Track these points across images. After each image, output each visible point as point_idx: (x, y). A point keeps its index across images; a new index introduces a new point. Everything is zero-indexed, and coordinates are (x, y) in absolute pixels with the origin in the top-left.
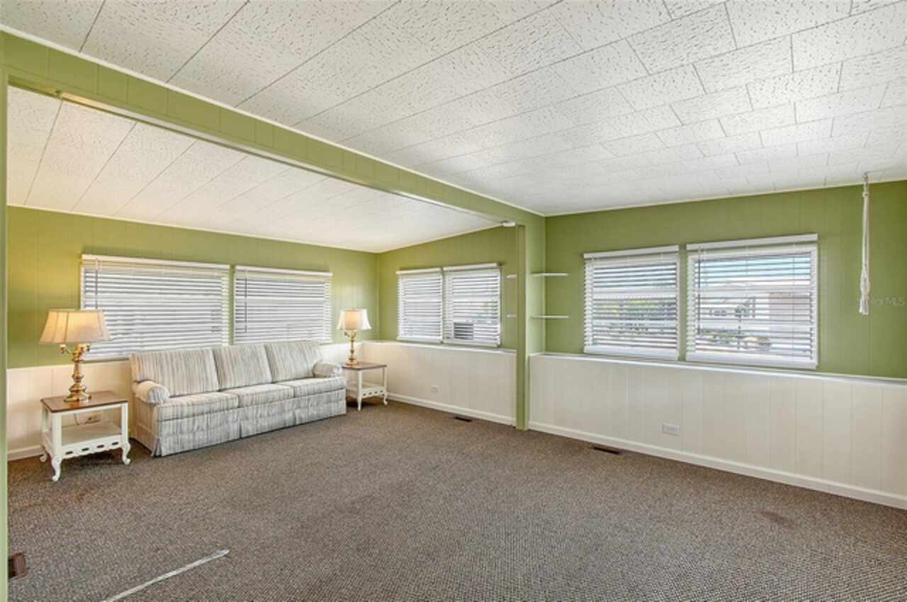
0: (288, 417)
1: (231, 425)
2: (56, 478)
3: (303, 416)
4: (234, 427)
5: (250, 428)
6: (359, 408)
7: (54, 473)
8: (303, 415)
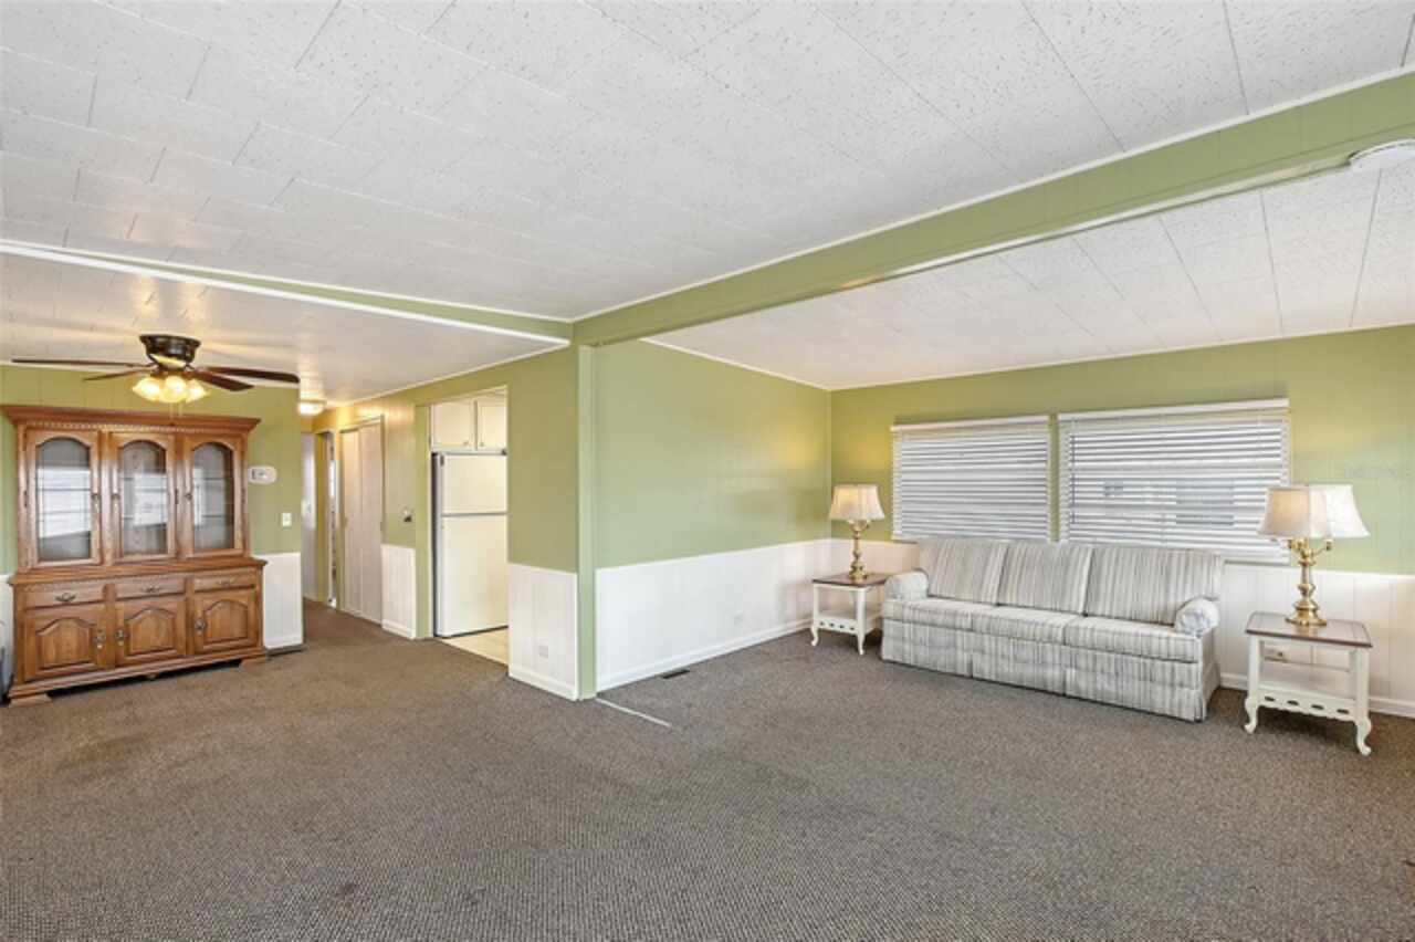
0: (1052, 675)
1: (960, 653)
2: (814, 643)
3: (1083, 685)
4: (963, 657)
5: (985, 668)
6: (1251, 726)
7: (812, 638)
8: (1082, 683)
